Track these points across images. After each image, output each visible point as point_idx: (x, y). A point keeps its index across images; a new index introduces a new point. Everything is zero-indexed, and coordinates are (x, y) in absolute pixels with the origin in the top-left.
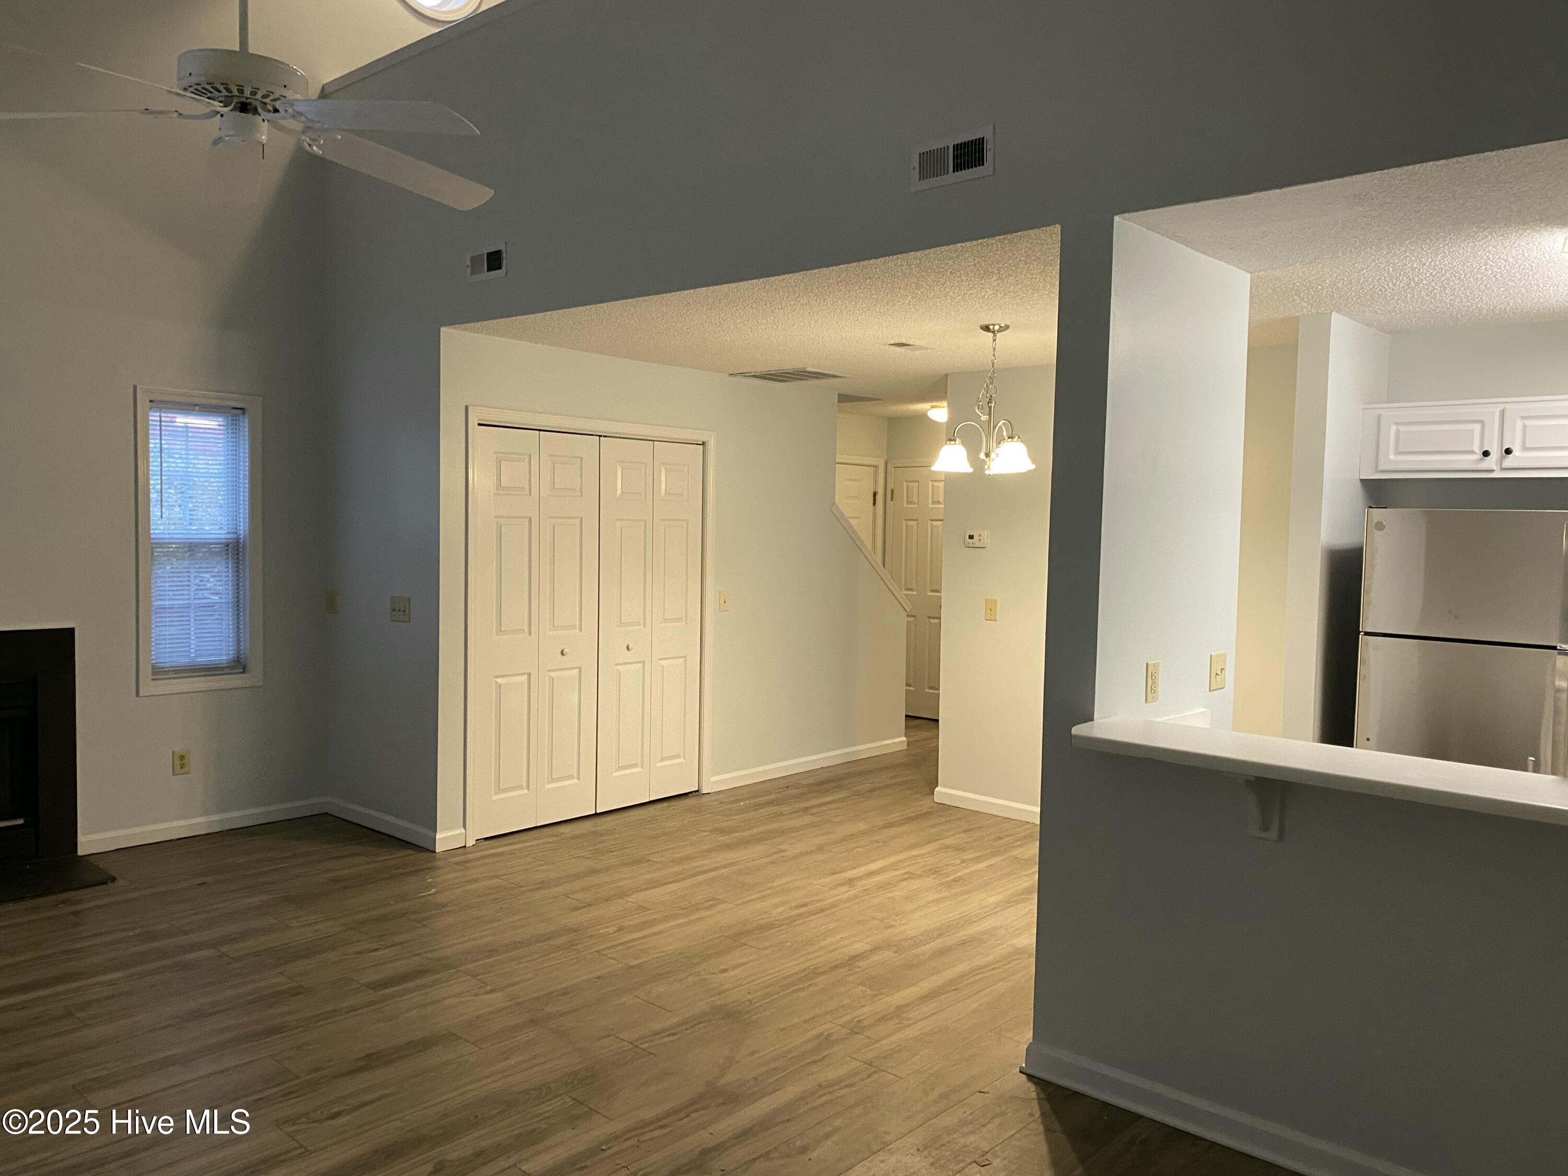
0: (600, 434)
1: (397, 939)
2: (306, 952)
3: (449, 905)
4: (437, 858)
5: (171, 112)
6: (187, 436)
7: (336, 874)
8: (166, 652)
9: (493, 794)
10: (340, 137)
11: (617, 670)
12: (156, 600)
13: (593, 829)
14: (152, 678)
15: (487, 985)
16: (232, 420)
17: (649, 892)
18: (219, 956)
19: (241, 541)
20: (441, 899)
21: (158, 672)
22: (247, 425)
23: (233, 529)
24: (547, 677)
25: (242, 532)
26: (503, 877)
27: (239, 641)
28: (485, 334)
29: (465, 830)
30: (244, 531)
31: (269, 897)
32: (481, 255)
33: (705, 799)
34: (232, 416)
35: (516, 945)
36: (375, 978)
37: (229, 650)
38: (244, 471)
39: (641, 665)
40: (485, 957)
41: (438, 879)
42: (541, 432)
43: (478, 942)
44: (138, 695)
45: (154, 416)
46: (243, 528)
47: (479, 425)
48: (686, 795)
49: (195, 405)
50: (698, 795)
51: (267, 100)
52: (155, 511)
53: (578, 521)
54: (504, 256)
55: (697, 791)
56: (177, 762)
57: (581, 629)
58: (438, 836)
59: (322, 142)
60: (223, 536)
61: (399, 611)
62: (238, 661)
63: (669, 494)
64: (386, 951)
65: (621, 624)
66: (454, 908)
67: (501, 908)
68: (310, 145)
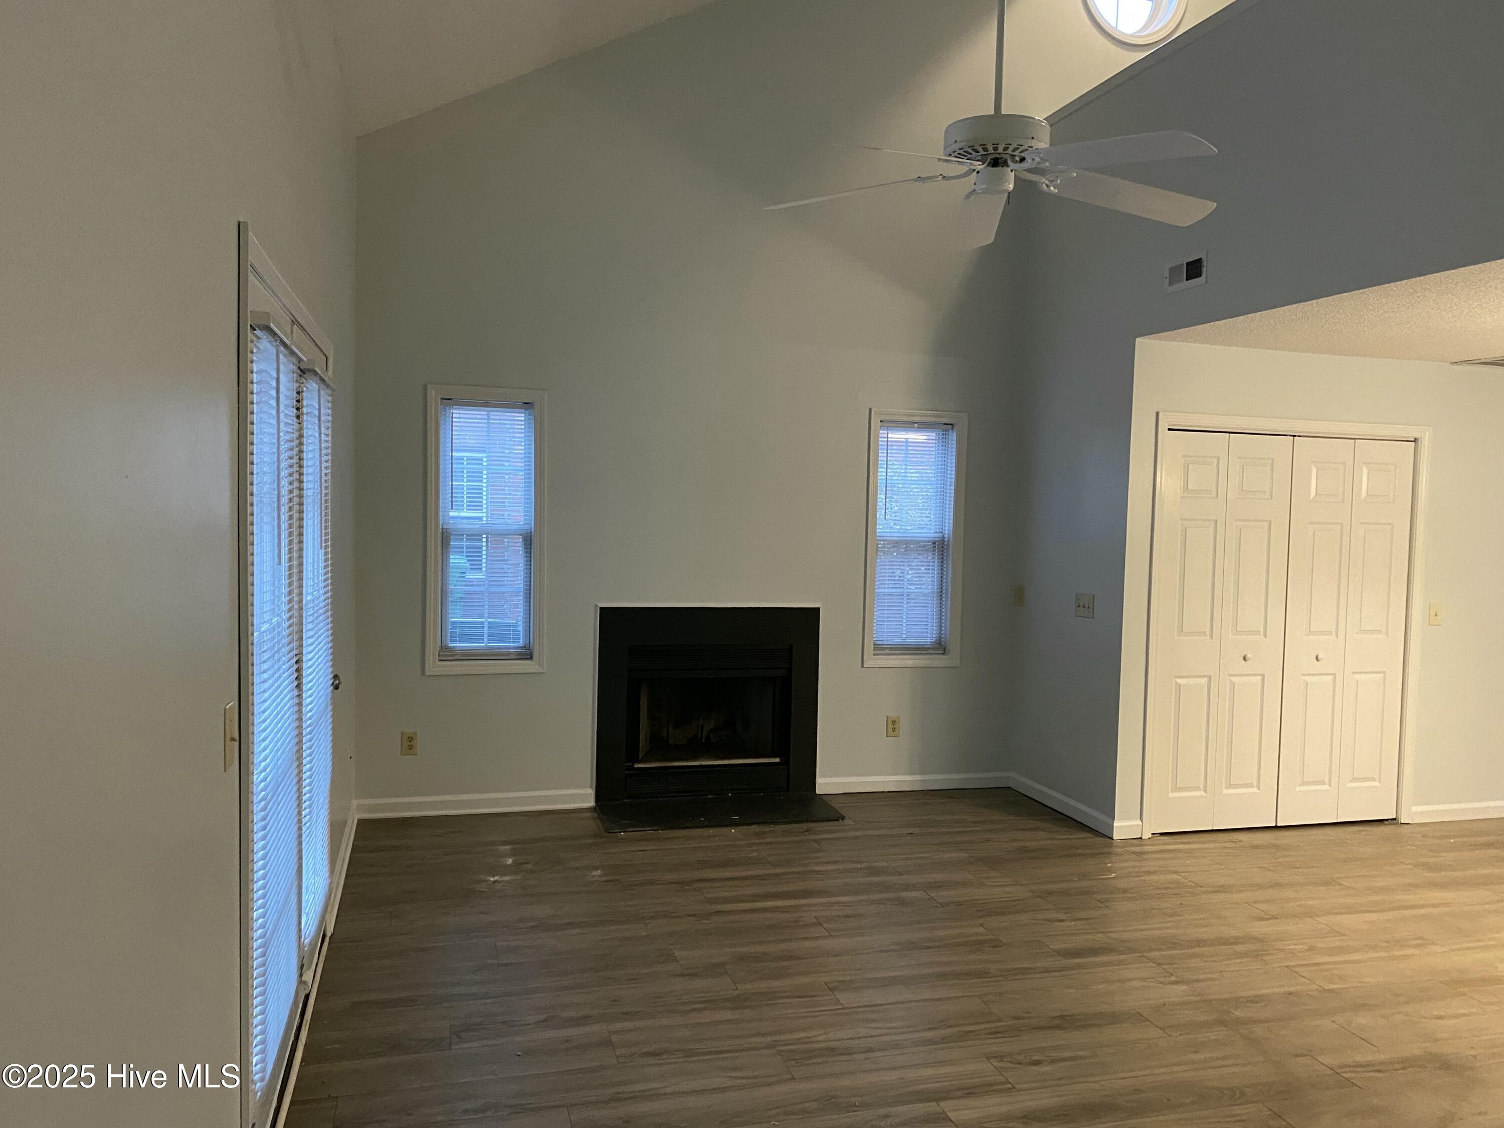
0: (1294, 434)
1: (1083, 914)
2: (1001, 910)
3: (1130, 891)
4: (1114, 845)
5: (937, 177)
6: (907, 450)
7: (1022, 844)
8: (883, 632)
9: (1170, 791)
10: (1075, 175)
11: (1305, 680)
12: (879, 588)
13: (1274, 842)
14: (873, 652)
15: (1172, 975)
16: (943, 434)
17: (1339, 917)
18: (929, 899)
19: (946, 539)
20: (1122, 884)
21: (879, 648)
22: (955, 438)
23: (939, 529)
24: (1228, 682)
25: (946, 532)
26: (1182, 874)
27: (941, 626)
28: (1179, 341)
29: (1142, 822)
30: (949, 530)
31: (966, 855)
32: (1182, 265)
33: (1404, 830)
34: (943, 431)
35: (1200, 943)
36: (1064, 946)
37: (933, 634)
38: (951, 478)
39: (1331, 677)
40: (1169, 948)
41: (1116, 865)
42: (1231, 434)
43: (1156, 932)
44: (862, 666)
45: (883, 433)
46: (948, 529)
47: (1169, 430)
48: (1381, 821)
49: (915, 423)
50: (1395, 824)
51: (1017, 153)
52: (880, 515)
53: (1266, 524)
54: (1205, 263)
55: (1395, 819)
56: (891, 726)
57: (1265, 636)
58: (1116, 824)
59: (1059, 182)
60: (932, 535)
61: (1084, 607)
62: (940, 643)
63: (1371, 495)
64: (1073, 923)
65: (1310, 633)
66: (1135, 895)
67: (1181, 904)
68: (1047, 186)
